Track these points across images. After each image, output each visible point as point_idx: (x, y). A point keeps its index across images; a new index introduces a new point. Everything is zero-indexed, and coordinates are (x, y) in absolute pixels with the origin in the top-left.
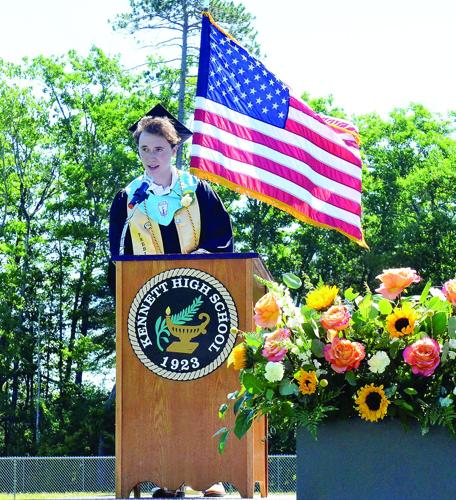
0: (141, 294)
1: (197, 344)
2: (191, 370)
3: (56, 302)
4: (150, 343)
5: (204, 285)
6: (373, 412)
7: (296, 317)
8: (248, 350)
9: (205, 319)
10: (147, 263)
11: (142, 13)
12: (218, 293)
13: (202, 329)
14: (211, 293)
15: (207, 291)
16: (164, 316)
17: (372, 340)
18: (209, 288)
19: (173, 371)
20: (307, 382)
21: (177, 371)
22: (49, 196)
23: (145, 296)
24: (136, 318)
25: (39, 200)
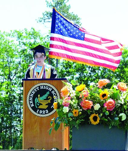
0: (31, 91)
1: (47, 106)
2: (46, 114)
3: (19, 106)
4: (33, 105)
5: (50, 88)
6: (95, 122)
7: (73, 93)
8: (58, 104)
9: (50, 98)
10: (33, 81)
11: (46, 17)
12: (54, 90)
13: (49, 101)
14: (52, 90)
15: (51, 90)
16: (38, 97)
17: (95, 101)
18: (51, 89)
19: (40, 114)
20: (76, 113)
21: (41, 114)
22: (17, 73)
23: (32, 91)
24: (29, 98)
25: (14, 74)
